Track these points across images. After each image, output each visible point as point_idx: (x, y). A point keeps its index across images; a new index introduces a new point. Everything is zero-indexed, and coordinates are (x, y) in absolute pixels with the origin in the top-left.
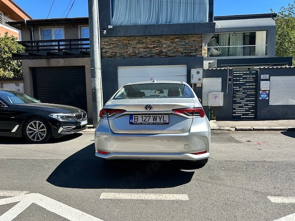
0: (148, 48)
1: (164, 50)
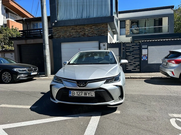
0: (77, 32)
1: (86, 33)
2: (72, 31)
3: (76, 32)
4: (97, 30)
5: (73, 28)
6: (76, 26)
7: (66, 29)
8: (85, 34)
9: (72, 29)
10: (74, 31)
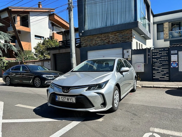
2: (98, 39)
3: (101, 40)
4: (121, 36)
5: (98, 36)
6: (101, 34)
7: (92, 38)
8: (109, 41)
9: (98, 38)
10: (99, 39)
